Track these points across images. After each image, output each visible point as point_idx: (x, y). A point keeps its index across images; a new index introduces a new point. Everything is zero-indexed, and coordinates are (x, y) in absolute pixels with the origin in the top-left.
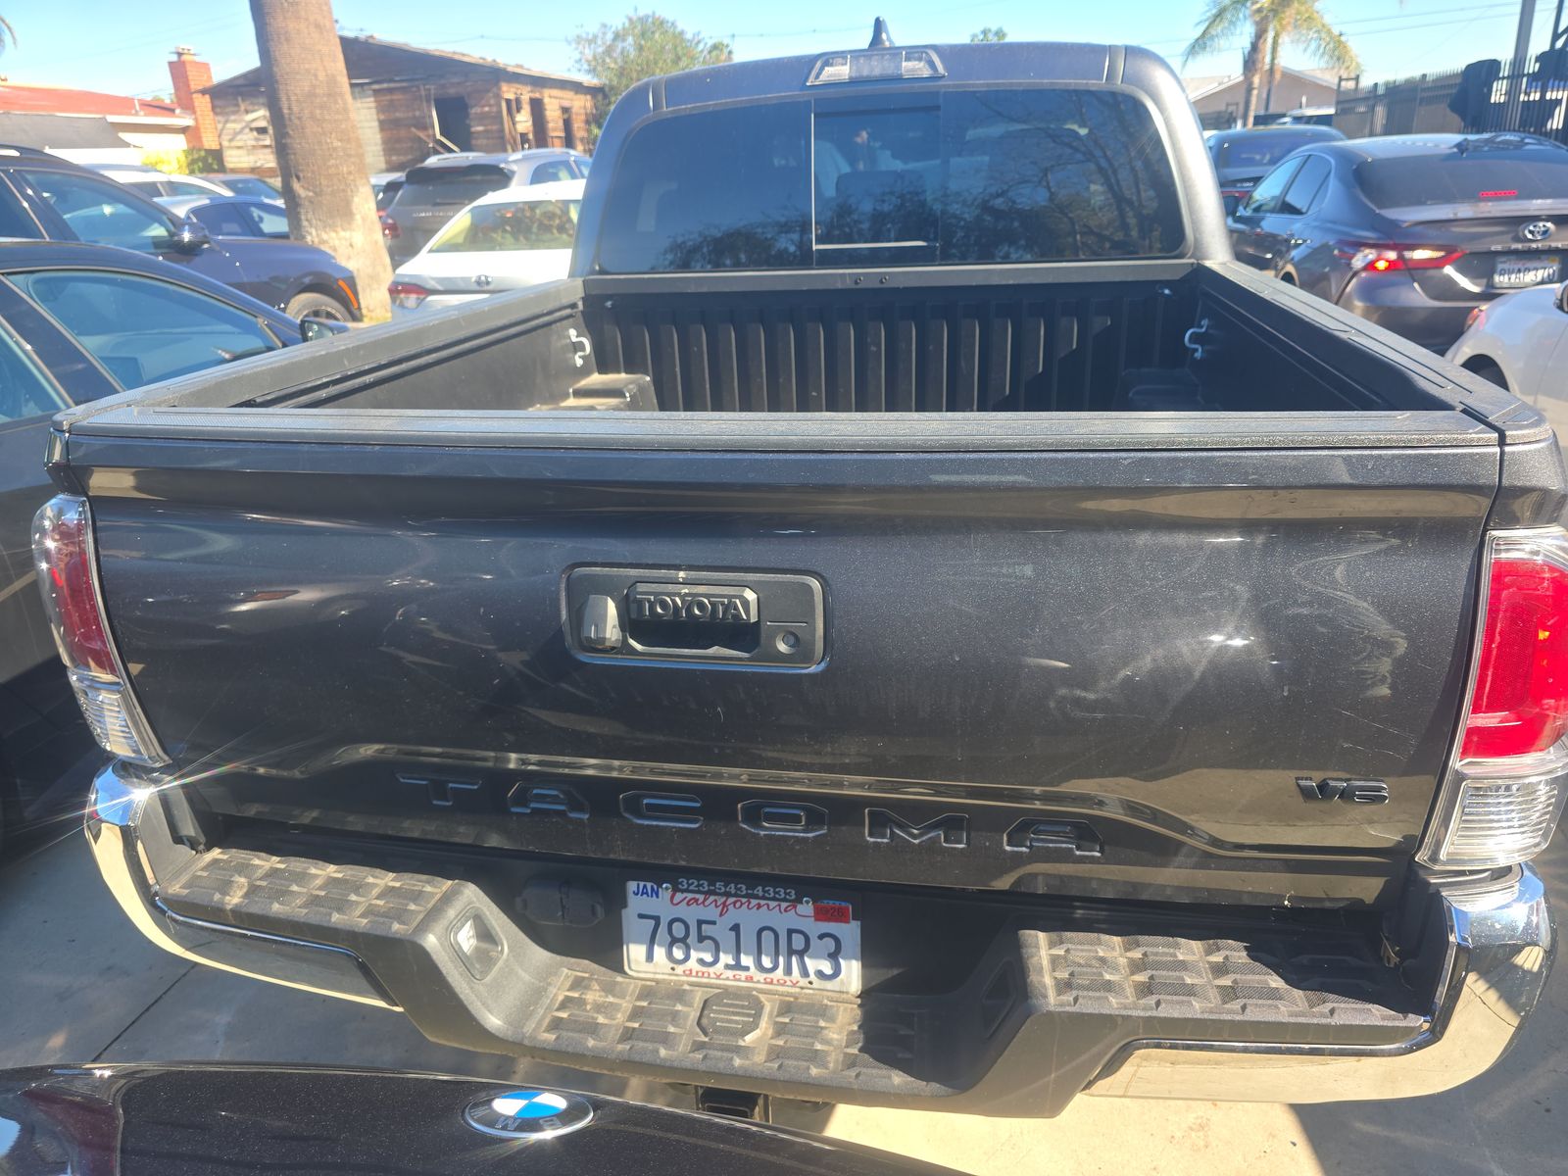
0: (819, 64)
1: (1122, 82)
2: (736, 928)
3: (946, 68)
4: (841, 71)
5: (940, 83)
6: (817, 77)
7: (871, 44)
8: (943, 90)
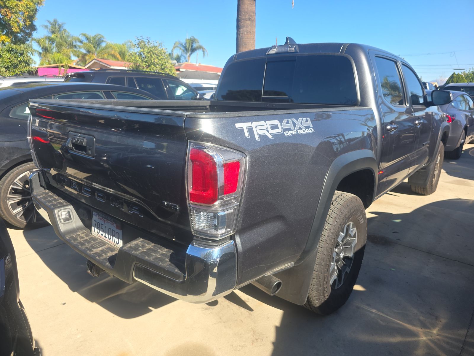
0: (270, 49)
1: (345, 53)
2: (106, 227)
3: (299, 50)
4: (273, 51)
5: (297, 54)
6: (268, 52)
7: (285, 44)
8: (297, 56)
